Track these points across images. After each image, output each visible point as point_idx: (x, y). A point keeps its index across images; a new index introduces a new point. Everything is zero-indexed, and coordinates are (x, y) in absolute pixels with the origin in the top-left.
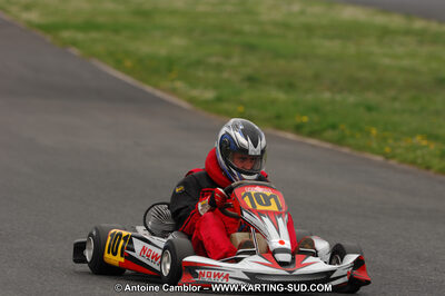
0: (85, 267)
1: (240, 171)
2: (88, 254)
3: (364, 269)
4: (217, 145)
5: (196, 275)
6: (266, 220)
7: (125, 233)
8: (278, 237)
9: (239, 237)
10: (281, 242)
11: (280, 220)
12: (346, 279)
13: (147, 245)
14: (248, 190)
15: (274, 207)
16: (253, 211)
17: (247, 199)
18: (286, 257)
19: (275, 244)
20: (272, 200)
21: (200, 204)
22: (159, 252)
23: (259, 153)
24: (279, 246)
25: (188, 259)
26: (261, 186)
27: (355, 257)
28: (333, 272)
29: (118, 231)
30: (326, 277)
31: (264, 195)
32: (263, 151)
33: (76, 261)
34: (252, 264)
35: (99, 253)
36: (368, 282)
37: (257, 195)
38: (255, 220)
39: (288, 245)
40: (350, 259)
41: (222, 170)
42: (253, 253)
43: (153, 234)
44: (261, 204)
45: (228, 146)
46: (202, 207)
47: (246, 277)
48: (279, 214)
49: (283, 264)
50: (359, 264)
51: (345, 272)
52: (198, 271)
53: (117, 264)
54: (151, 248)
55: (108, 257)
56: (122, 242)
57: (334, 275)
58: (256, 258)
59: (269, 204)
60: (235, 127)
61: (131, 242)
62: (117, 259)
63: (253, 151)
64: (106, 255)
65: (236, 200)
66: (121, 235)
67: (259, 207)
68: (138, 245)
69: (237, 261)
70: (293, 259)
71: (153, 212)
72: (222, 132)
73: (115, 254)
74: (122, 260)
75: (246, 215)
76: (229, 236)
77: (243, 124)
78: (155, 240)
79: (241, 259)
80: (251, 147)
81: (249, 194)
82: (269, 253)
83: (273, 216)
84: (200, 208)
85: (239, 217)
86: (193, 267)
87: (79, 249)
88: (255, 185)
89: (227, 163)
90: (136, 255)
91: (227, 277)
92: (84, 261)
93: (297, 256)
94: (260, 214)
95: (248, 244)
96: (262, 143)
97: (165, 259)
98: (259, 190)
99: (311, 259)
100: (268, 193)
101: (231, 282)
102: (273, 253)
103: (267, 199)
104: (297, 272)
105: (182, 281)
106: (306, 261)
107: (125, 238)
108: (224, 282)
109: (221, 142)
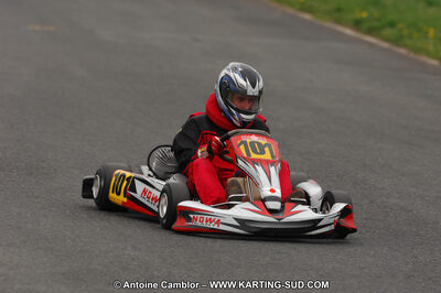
0: (91, 202)
1: (239, 111)
2: (95, 191)
3: (351, 218)
5: (189, 220)
6: (259, 168)
7: (128, 174)
8: (270, 185)
10: (272, 191)
11: (272, 169)
12: (332, 227)
13: (147, 187)
14: (244, 138)
15: (267, 156)
16: (247, 160)
17: (242, 148)
18: (276, 205)
19: (266, 192)
20: (267, 149)
21: (199, 151)
22: (158, 194)
23: (257, 93)
24: (270, 194)
25: (182, 204)
26: (256, 134)
27: (343, 205)
28: (320, 220)
29: (122, 172)
30: (314, 223)
31: (259, 144)
32: (260, 92)
33: (84, 196)
34: (243, 211)
35: (104, 191)
36: (354, 230)
37: (252, 143)
38: (248, 168)
39: (278, 193)
40: (338, 207)
42: (246, 200)
44: (255, 152)
45: (227, 87)
47: (236, 223)
48: (273, 163)
49: (272, 212)
50: (346, 213)
51: (332, 221)
53: (120, 203)
55: (112, 196)
56: (125, 182)
57: (321, 224)
58: (248, 205)
59: (263, 152)
60: (235, 69)
61: (133, 181)
62: (120, 199)
63: (252, 92)
64: (111, 194)
65: (232, 147)
66: (124, 176)
67: (254, 156)
68: (140, 186)
69: (229, 207)
70: (283, 207)
71: (158, 153)
73: (118, 194)
74: (125, 200)
75: (240, 163)
79: (233, 205)
80: (250, 89)
81: (245, 143)
82: (261, 202)
83: (265, 164)
84: (199, 154)
86: (187, 212)
87: (88, 184)
88: (251, 134)
89: (226, 104)
90: (138, 195)
91: (218, 222)
92: (92, 197)
93: (287, 204)
94: (254, 162)
96: (260, 84)
97: (163, 202)
98: (254, 138)
99: (300, 207)
100: (263, 141)
101: (222, 227)
102: (263, 200)
103: (262, 148)
104: (286, 220)
105: (176, 225)
106: (295, 209)
107: (128, 180)
108: (216, 227)
109: (222, 84)
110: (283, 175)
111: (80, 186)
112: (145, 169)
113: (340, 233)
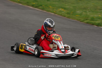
3: (80, 53)
4: (44, 24)
5: (44, 55)
6: (58, 42)
10: (62, 47)
11: (61, 42)
12: (77, 55)
13: (30, 47)
15: (59, 39)
16: (55, 40)
17: (53, 37)
18: (63, 50)
20: (59, 37)
21: (42, 37)
22: (34, 49)
23: (53, 26)
25: (41, 51)
26: (56, 34)
28: (74, 54)
29: (22, 44)
30: (73, 54)
31: (57, 36)
32: (54, 26)
34: (56, 52)
36: (81, 55)
37: (55, 36)
38: (56, 42)
39: (64, 48)
40: (77, 50)
45: (46, 25)
47: (55, 55)
49: (63, 52)
50: (79, 51)
51: (76, 54)
52: (44, 54)
53: (23, 51)
55: (20, 50)
56: (24, 46)
60: (48, 21)
63: (52, 26)
65: (51, 37)
66: (23, 45)
67: (56, 39)
68: (28, 47)
72: (45, 22)
73: (22, 49)
74: (24, 51)
78: (32, 46)
79: (54, 51)
80: (51, 25)
81: (54, 36)
84: (42, 38)
85: (52, 41)
86: (43, 53)
87: (12, 48)
88: (55, 34)
89: (46, 29)
90: (27, 50)
91: (51, 55)
92: (14, 50)
93: (66, 50)
94: (57, 40)
96: (54, 24)
101: (52, 56)
102: (60, 49)
104: (66, 54)
105: (40, 56)
106: (68, 51)
107: (25, 46)
108: (50, 56)
109: (45, 24)
111: (10, 48)
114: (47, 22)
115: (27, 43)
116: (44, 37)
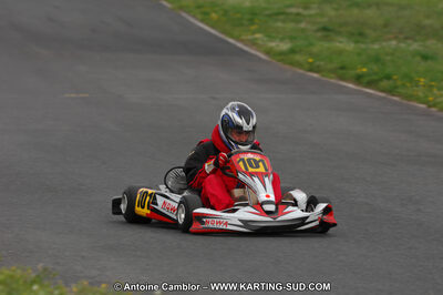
0: (121, 218)
1: (237, 143)
2: (123, 207)
3: (332, 215)
5: (203, 223)
6: (256, 179)
7: (150, 191)
8: (265, 192)
9: (237, 192)
10: (268, 196)
11: (266, 179)
12: (317, 223)
13: (168, 201)
14: (242, 156)
15: (262, 169)
16: (245, 173)
17: (241, 164)
18: (271, 208)
19: (263, 197)
20: (261, 164)
22: (176, 205)
23: (251, 129)
24: (266, 199)
25: (196, 211)
26: (252, 153)
27: (324, 205)
28: (307, 218)
29: (145, 190)
30: (303, 221)
31: (255, 160)
32: (254, 127)
33: (114, 213)
34: (246, 213)
36: (335, 225)
37: (249, 160)
38: (247, 179)
39: (272, 198)
40: (321, 207)
41: (223, 142)
42: (247, 205)
43: (172, 191)
44: (251, 166)
45: (228, 124)
46: (208, 167)
47: (240, 224)
48: (267, 175)
49: (269, 213)
50: (327, 211)
51: (317, 218)
53: (145, 215)
54: (170, 203)
55: (138, 210)
56: (148, 198)
57: (308, 220)
58: (249, 209)
59: (258, 167)
60: (233, 109)
61: (155, 199)
62: (145, 212)
63: (247, 128)
64: (137, 208)
65: (233, 164)
66: (147, 192)
67: (251, 170)
68: (160, 200)
69: (235, 211)
70: (277, 208)
71: (172, 174)
72: (223, 113)
73: (143, 207)
74: (149, 212)
75: (240, 176)
76: (229, 192)
77: (239, 106)
78: (173, 196)
79: (237, 210)
80: (245, 124)
81: (243, 160)
82: (259, 205)
83: (261, 176)
84: (206, 167)
85: (236, 177)
86: (201, 217)
87: (116, 203)
89: (227, 137)
90: (159, 208)
91: (226, 224)
92: (120, 213)
93: (280, 207)
94: (251, 175)
95: (243, 198)
96: (253, 121)
97: (180, 210)
98: (250, 156)
99: (290, 208)
100: (258, 158)
101: (229, 227)
102: (261, 204)
103: (257, 163)
104: (279, 219)
105: (193, 228)
106: (287, 210)
107: (151, 195)
108: (225, 227)
109: (223, 121)
110: (275, 184)
111: (110, 205)
112: (163, 187)
113: (323, 228)
114: (230, 114)
115: (163, 188)
116: (214, 164)
